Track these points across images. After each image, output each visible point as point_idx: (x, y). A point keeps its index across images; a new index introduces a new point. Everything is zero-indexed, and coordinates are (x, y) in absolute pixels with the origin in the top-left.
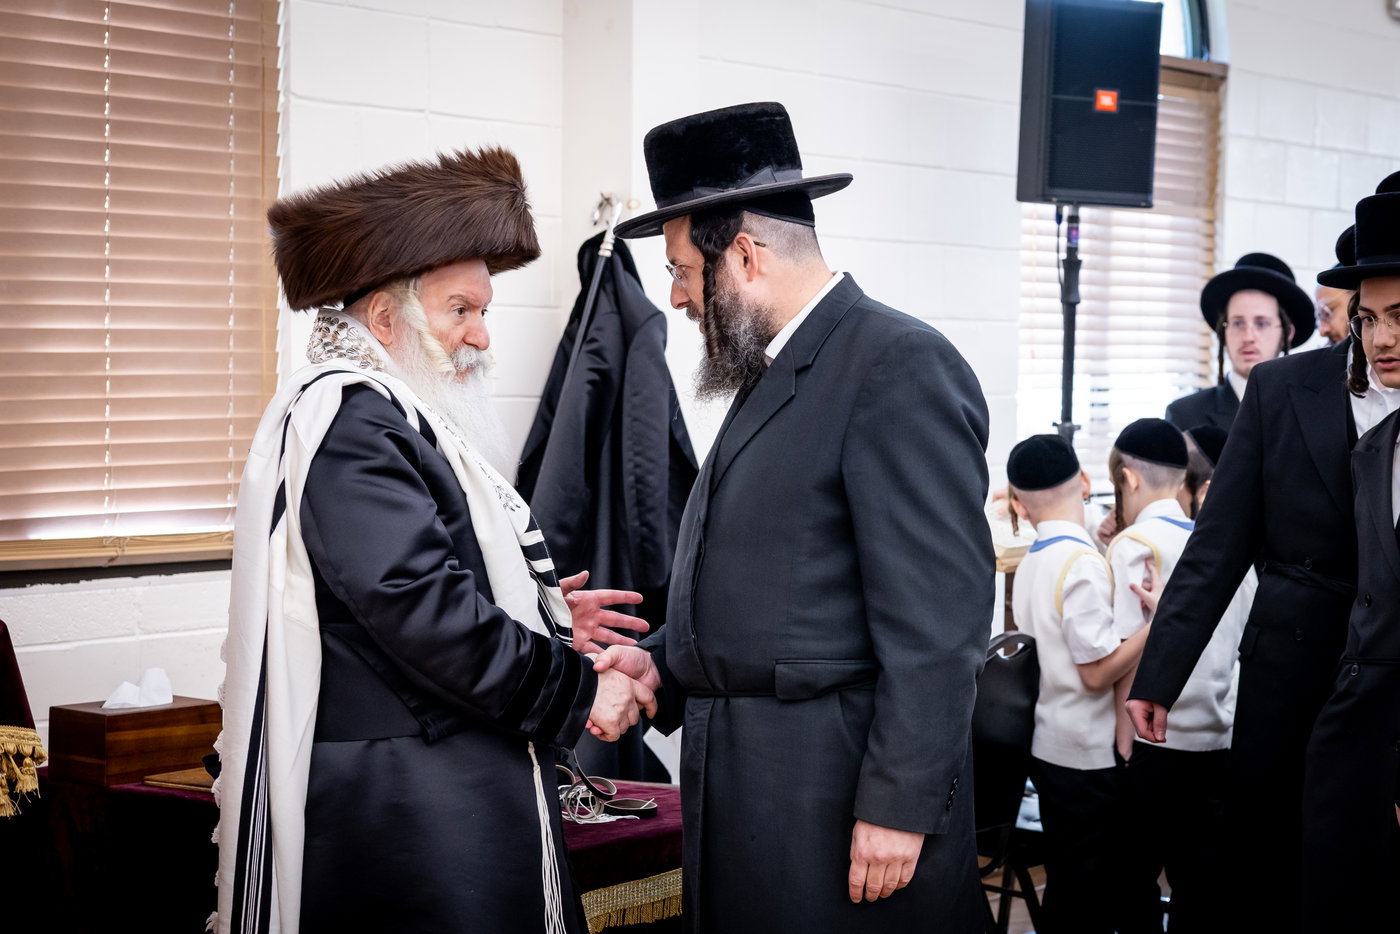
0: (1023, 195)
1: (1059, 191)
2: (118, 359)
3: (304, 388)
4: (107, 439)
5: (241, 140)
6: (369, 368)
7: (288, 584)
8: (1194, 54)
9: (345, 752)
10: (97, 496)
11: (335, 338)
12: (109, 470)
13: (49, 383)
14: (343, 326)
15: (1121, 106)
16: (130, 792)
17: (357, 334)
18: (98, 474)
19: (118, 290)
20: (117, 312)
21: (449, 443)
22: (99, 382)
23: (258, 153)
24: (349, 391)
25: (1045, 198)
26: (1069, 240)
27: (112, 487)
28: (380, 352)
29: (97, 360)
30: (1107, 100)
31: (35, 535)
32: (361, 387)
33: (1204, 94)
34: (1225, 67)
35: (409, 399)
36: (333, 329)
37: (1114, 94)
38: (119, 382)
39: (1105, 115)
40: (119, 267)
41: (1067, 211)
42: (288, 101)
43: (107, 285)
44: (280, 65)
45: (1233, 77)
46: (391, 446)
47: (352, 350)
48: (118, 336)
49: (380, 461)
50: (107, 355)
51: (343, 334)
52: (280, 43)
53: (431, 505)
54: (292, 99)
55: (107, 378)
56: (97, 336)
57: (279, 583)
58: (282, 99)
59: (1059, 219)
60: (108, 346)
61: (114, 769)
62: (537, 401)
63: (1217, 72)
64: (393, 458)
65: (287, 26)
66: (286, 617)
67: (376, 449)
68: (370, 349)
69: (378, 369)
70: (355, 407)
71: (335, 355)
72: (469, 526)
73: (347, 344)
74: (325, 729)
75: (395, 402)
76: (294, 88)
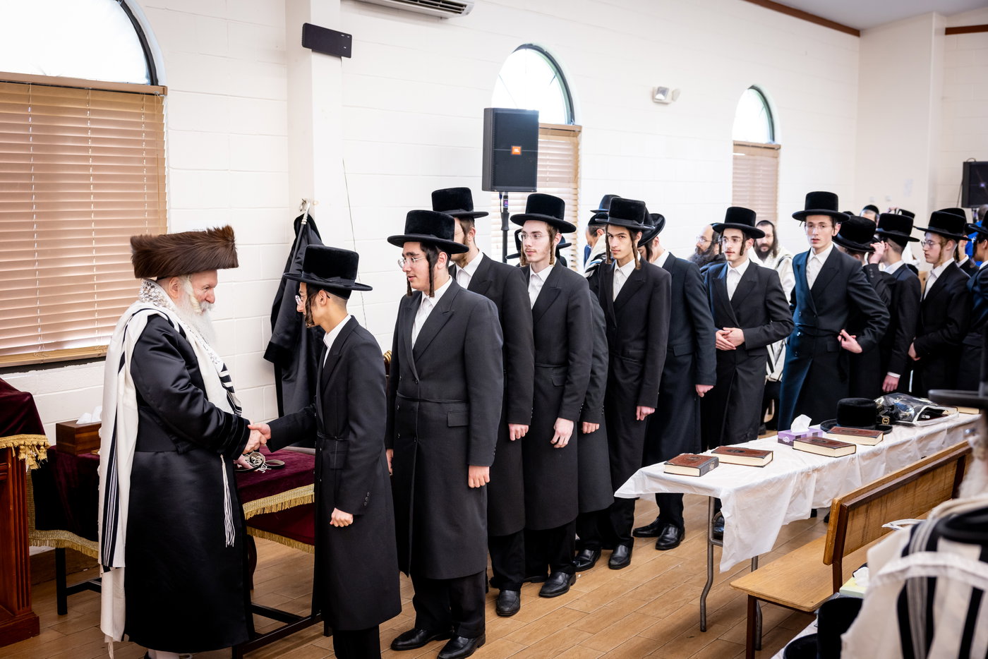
0: (484, 189)
1: (497, 187)
2: (99, 277)
3: (133, 315)
4: (96, 308)
5: (149, 187)
6: (161, 306)
7: (125, 392)
8: (568, 123)
10: (93, 330)
11: (149, 291)
12: (97, 320)
13: (69, 288)
14: (153, 287)
15: (522, 152)
16: (84, 458)
17: (159, 291)
18: (92, 321)
19: (98, 250)
20: (98, 258)
21: (191, 337)
22: (92, 286)
23: (157, 191)
24: (150, 318)
25: (492, 190)
26: (504, 205)
27: (99, 326)
28: (167, 298)
29: (91, 277)
30: (516, 150)
31: (67, 347)
32: (156, 316)
33: (571, 138)
34: (581, 127)
35: (175, 320)
36: (149, 288)
37: (520, 147)
38: (100, 285)
39: (516, 156)
40: (98, 241)
41: (503, 194)
42: (169, 171)
43: (94, 248)
44: (165, 156)
45: (583, 130)
46: (165, 339)
47: (156, 297)
48: (99, 267)
49: (161, 345)
50: (94, 275)
51: (153, 290)
52: (165, 148)
53: (182, 362)
54: (171, 169)
55: (95, 284)
56: (91, 268)
57: (121, 392)
58: (166, 170)
59: (501, 197)
60: (95, 272)
61: (80, 448)
63: (577, 130)
64: (166, 344)
65: (168, 141)
66: (124, 405)
67: (160, 341)
68: (163, 297)
69: (165, 306)
70: (153, 324)
71: (148, 299)
73: (154, 294)
75: (170, 322)
76: (171, 165)
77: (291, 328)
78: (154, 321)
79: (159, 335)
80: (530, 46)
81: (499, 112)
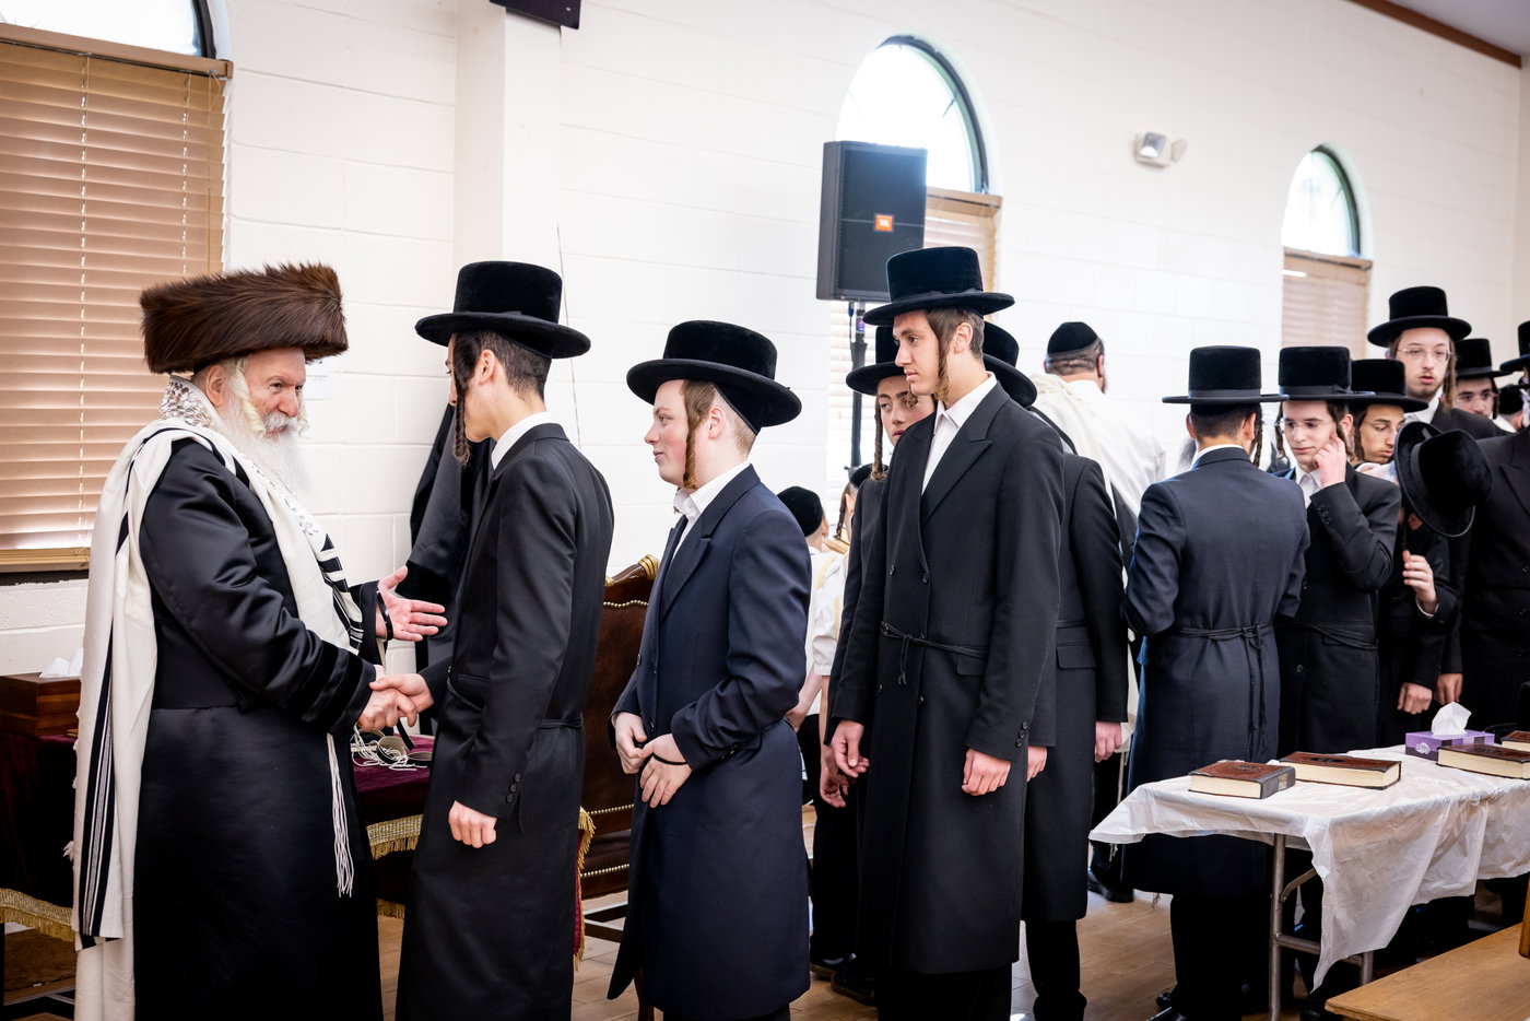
0: (821, 295)
1: (846, 291)
2: (90, 414)
3: (146, 441)
4: (81, 475)
5: (192, 250)
6: (199, 425)
7: (130, 592)
8: (976, 190)
9: (174, 717)
10: (73, 517)
11: (178, 399)
12: (82, 497)
13: (33, 432)
14: (186, 390)
15: (895, 228)
17: (196, 398)
18: (74, 500)
19: (90, 362)
20: (90, 379)
21: (259, 483)
22: (75, 432)
23: (205, 259)
24: (178, 445)
25: (836, 297)
26: (857, 329)
27: (84, 510)
28: (211, 410)
29: (74, 414)
30: (884, 222)
31: (22, 546)
32: (189, 441)
33: (982, 219)
34: (999, 199)
35: (227, 449)
36: (179, 391)
37: (890, 218)
38: (90, 431)
39: (884, 234)
40: (91, 345)
41: (856, 306)
42: (229, 221)
43: (82, 358)
44: (224, 194)
45: (1004, 205)
46: (211, 489)
47: (190, 410)
48: (90, 397)
49: (198, 498)
50: (81, 410)
51: (185, 396)
52: (224, 178)
53: (242, 533)
54: (233, 219)
55: (81, 428)
56: (75, 396)
57: (122, 591)
58: (225, 219)
59: (851, 312)
60: (82, 405)
61: (44, 723)
62: (431, 447)
63: (994, 203)
64: (210, 497)
65: (229, 164)
66: (127, 617)
67: (196, 489)
68: (204, 409)
69: (206, 426)
70: (183, 457)
71: (175, 413)
72: (276, 546)
73: (187, 405)
74: (160, 699)
75: (216, 454)
76: (234, 211)
77: (451, 536)
78: (183, 451)
79: (192, 477)
80: (910, 41)
81: (853, 148)
